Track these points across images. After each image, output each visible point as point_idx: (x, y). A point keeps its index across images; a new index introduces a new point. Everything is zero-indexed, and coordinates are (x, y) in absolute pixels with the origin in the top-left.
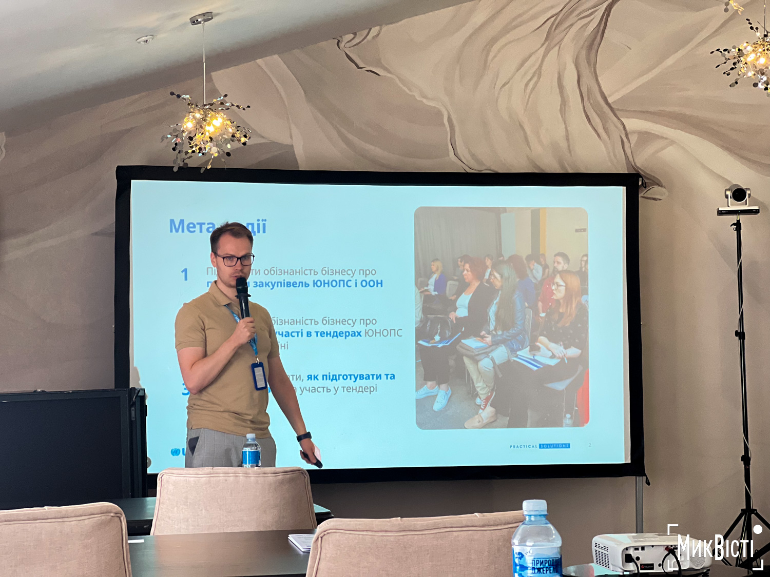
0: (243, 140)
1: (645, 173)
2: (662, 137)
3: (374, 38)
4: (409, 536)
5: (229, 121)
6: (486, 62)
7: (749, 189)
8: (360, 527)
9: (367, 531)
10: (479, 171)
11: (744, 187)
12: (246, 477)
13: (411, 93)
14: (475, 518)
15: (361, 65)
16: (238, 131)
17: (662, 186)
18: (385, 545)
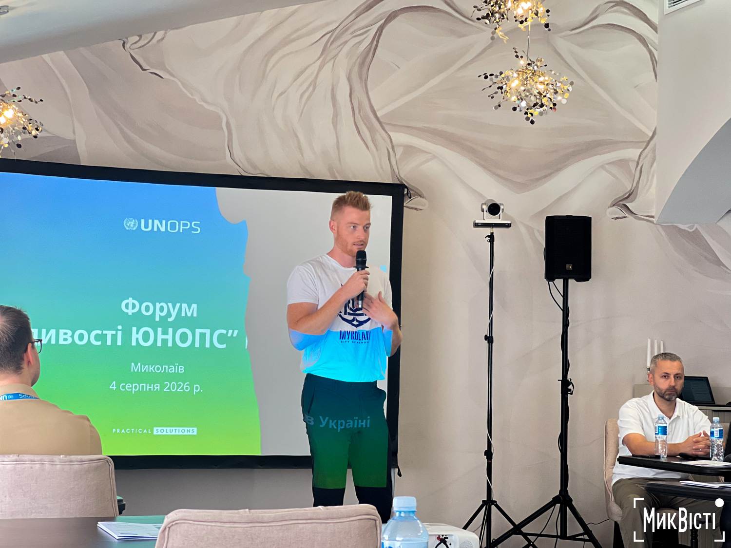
0: (34, 132)
1: (410, 185)
2: (426, 152)
3: (159, 41)
4: (257, 528)
5: (21, 113)
6: (265, 71)
7: (502, 204)
8: (209, 518)
9: (215, 522)
10: (253, 174)
11: (498, 202)
12: (52, 464)
13: (192, 97)
14: (320, 511)
15: (145, 67)
16: (30, 123)
17: (423, 198)
18: (234, 536)
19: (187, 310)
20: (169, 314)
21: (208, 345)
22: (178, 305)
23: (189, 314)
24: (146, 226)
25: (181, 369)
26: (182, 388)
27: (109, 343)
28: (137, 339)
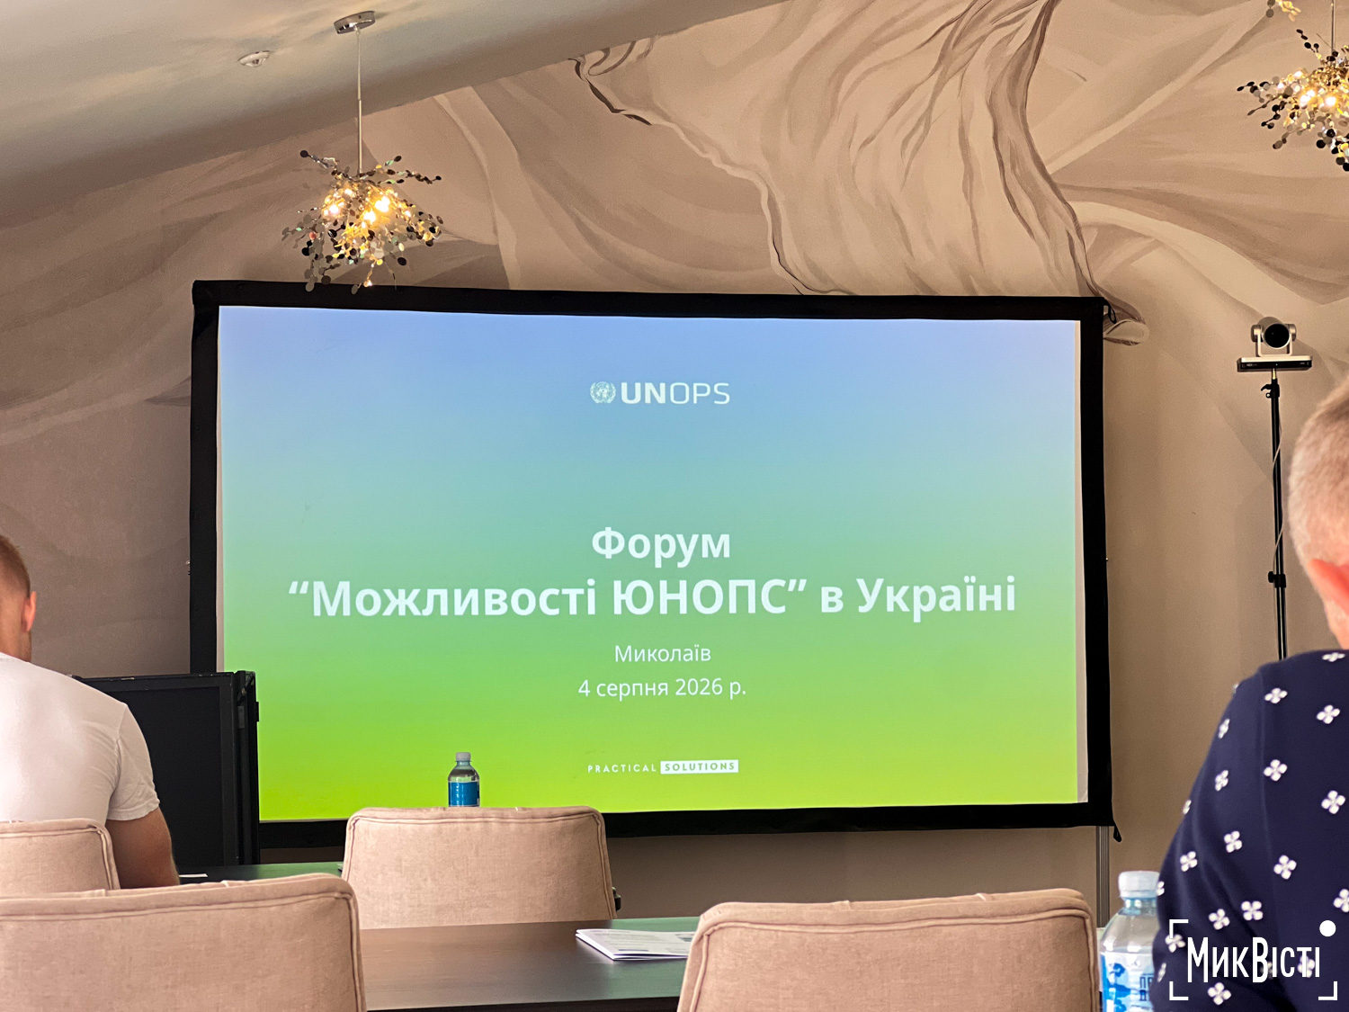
0: (427, 236)
1: (1112, 297)
2: (1140, 235)
3: (640, 57)
4: (866, 934)
5: (404, 203)
6: (834, 100)
7: (1293, 326)
8: (779, 917)
9: (791, 924)
10: (821, 292)
11: (1284, 322)
13: (704, 156)
14: (979, 902)
15: (617, 106)
16: (420, 221)
17: (1139, 320)
18: (824, 950)
19: (712, 546)
20: (679, 555)
21: (752, 609)
22: (695, 538)
23: (716, 554)
24: (631, 395)
25: (706, 655)
26: (709, 689)
27: (573, 610)
28: (623, 602)
